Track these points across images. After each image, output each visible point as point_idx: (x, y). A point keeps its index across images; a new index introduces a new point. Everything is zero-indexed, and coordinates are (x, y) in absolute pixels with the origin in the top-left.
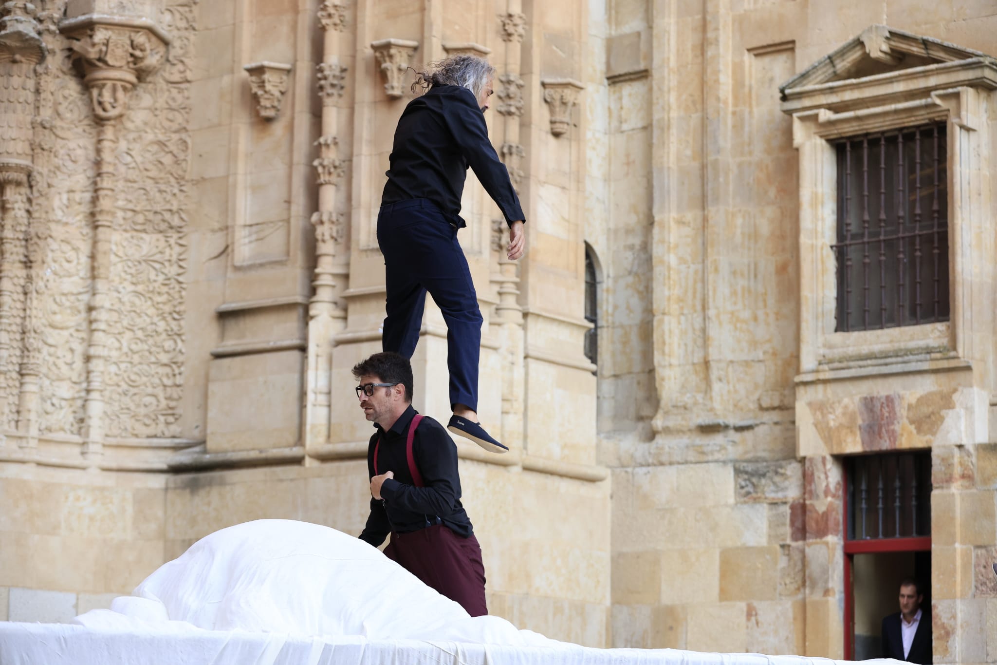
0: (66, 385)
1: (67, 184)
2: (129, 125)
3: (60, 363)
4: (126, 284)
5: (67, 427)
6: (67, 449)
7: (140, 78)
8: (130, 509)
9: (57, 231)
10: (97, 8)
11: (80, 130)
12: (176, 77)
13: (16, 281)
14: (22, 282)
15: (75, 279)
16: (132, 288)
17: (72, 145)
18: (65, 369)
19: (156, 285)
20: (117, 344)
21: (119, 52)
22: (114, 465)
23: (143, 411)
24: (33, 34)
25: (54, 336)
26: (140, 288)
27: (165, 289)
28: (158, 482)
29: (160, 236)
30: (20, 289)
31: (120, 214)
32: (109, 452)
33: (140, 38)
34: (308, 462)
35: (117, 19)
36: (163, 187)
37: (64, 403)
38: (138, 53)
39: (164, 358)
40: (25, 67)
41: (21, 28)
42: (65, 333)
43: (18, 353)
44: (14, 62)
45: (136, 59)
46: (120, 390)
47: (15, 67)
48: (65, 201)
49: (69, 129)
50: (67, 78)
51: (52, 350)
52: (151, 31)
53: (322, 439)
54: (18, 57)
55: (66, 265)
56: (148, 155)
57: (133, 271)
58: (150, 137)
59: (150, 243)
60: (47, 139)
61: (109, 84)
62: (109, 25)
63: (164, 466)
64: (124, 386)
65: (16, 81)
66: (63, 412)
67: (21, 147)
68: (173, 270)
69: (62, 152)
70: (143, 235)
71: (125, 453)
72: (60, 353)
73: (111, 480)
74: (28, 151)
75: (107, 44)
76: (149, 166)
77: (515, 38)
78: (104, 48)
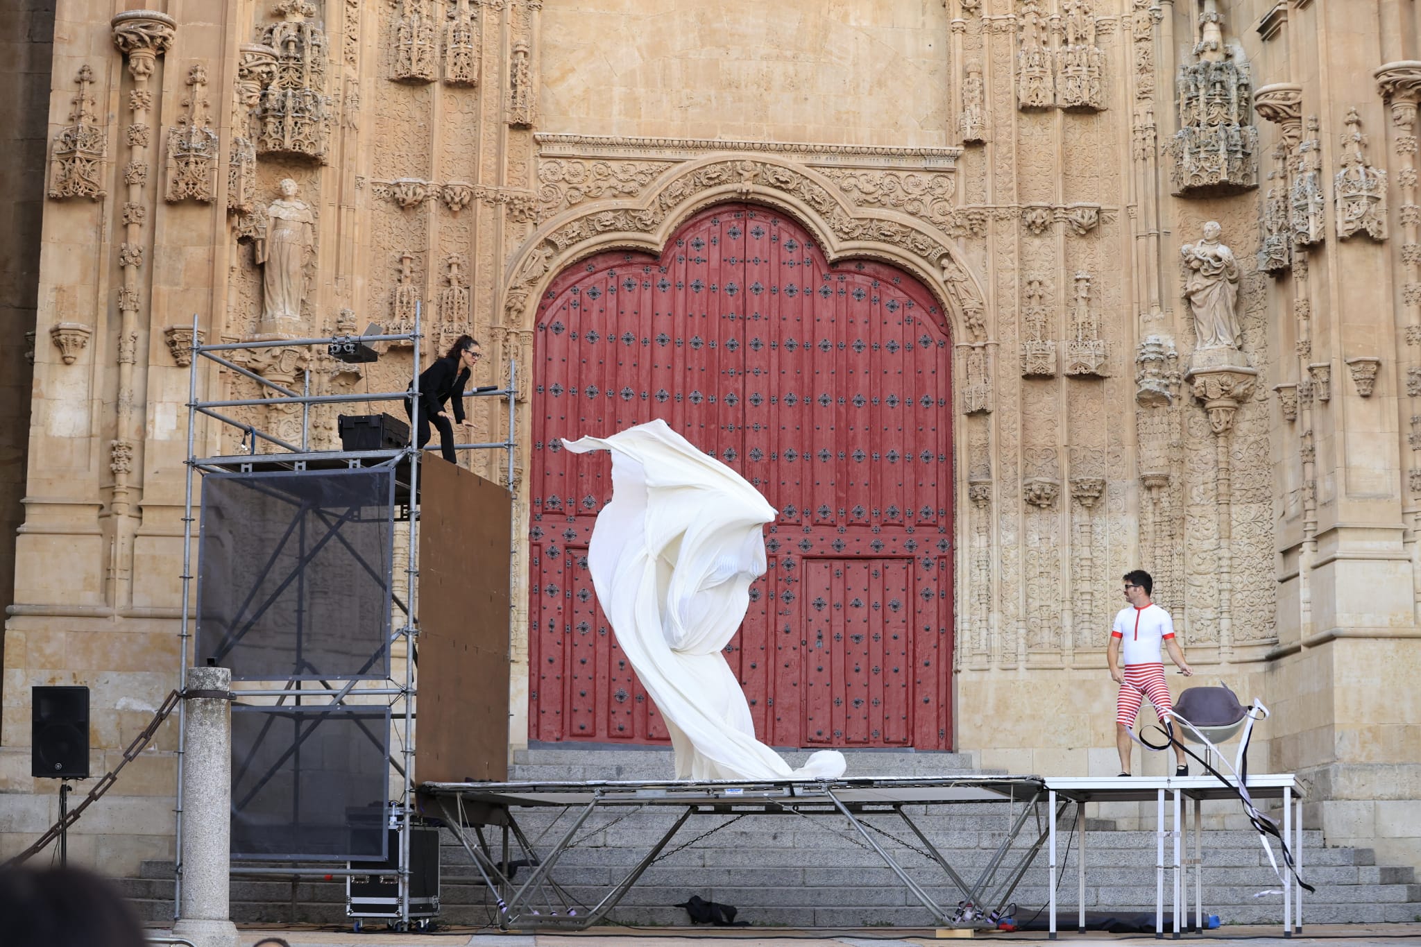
0: (1209, 611)
1: (1201, 479)
2: (1240, 433)
3: (1206, 596)
4: (1244, 539)
5: (1212, 637)
6: (1210, 652)
7: (1239, 402)
8: (1247, 688)
9: (1196, 511)
10: (1194, 364)
11: (1208, 442)
12: (1262, 397)
13: (1165, 548)
14: (1169, 548)
15: (1213, 540)
16: (1248, 541)
17: (1203, 453)
18: (1209, 599)
19: (1261, 537)
20: (1241, 580)
21: (1214, 389)
22: (1237, 659)
23: (1258, 621)
24: (1157, 389)
25: (1198, 580)
26: (1253, 541)
27: (1266, 539)
28: (1261, 667)
29: (1261, 504)
30: (1168, 553)
31: (1238, 493)
32: (1237, 651)
33: (1225, 379)
34: (1303, 648)
35: (1206, 369)
36: (1260, 471)
37: (1209, 622)
38: (1225, 388)
39: (1267, 585)
40: (1161, 409)
41: (1148, 386)
42: (1208, 576)
43: (1169, 594)
44: (1154, 407)
45: (1227, 392)
46: (1244, 610)
47: (1156, 410)
48: (1201, 491)
49: (1200, 443)
50: (1196, 409)
51: (1198, 589)
52: (1230, 372)
53: (1308, 634)
54: (1154, 404)
55: (1206, 532)
56: (1251, 451)
57: (1248, 530)
58: (1252, 439)
59: (1254, 509)
60: (1176, 455)
61: (1214, 410)
62: (1202, 374)
63: (1264, 657)
64: (1247, 607)
65: (1157, 419)
66: (1210, 629)
67: (1162, 461)
68: (1267, 526)
69: (1195, 459)
70: (1252, 505)
71: (1246, 650)
72: (1205, 590)
73: (1235, 669)
74: (1167, 463)
75: (1205, 386)
76: (1252, 459)
77: (1414, 342)
78: (1203, 389)
